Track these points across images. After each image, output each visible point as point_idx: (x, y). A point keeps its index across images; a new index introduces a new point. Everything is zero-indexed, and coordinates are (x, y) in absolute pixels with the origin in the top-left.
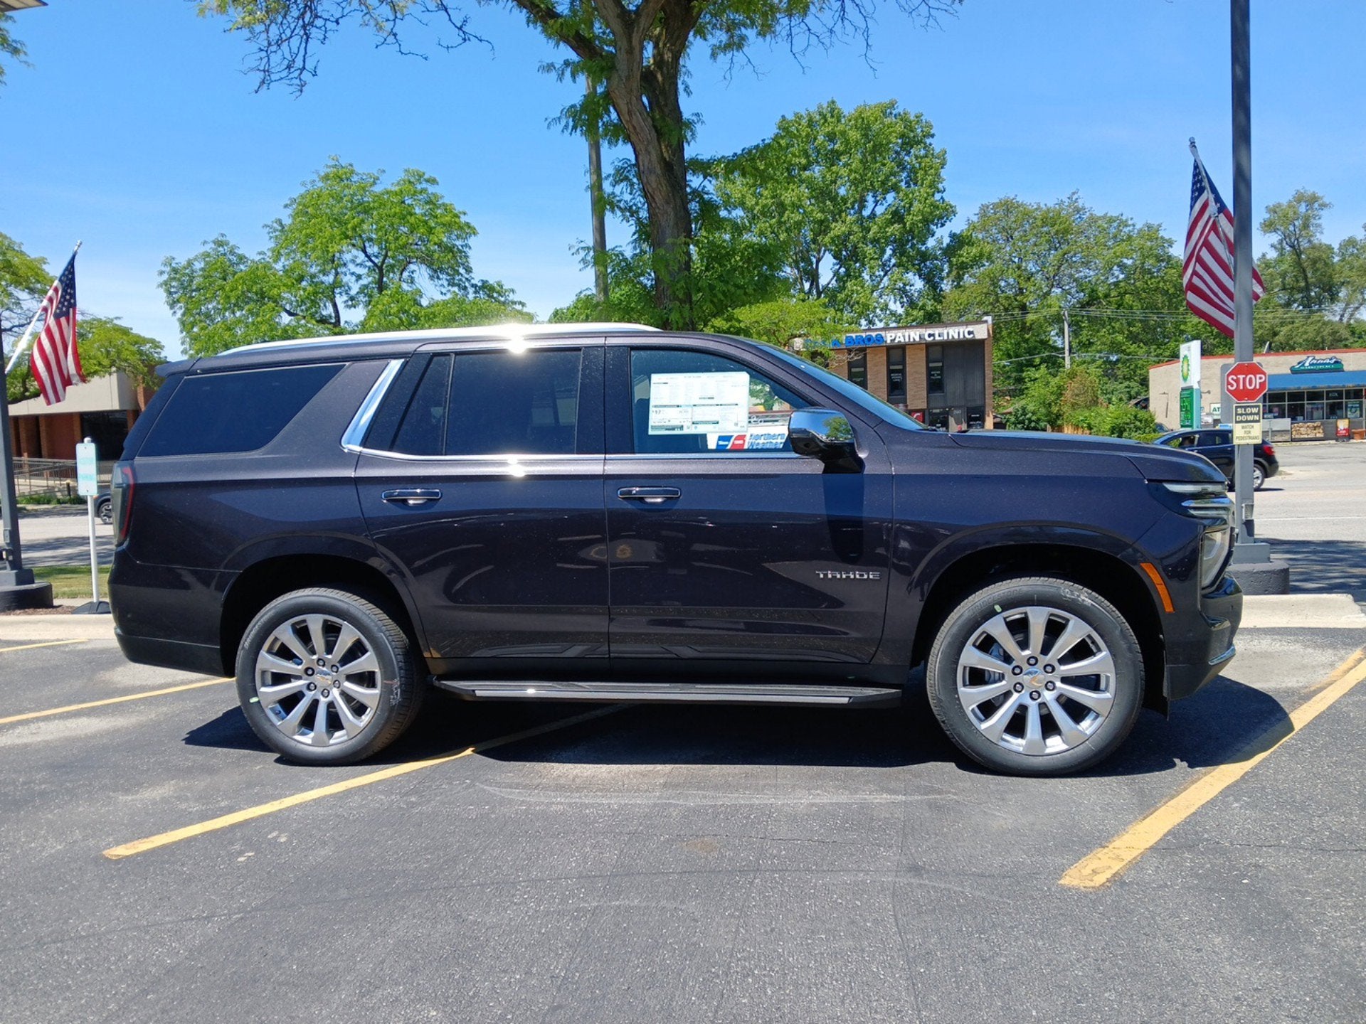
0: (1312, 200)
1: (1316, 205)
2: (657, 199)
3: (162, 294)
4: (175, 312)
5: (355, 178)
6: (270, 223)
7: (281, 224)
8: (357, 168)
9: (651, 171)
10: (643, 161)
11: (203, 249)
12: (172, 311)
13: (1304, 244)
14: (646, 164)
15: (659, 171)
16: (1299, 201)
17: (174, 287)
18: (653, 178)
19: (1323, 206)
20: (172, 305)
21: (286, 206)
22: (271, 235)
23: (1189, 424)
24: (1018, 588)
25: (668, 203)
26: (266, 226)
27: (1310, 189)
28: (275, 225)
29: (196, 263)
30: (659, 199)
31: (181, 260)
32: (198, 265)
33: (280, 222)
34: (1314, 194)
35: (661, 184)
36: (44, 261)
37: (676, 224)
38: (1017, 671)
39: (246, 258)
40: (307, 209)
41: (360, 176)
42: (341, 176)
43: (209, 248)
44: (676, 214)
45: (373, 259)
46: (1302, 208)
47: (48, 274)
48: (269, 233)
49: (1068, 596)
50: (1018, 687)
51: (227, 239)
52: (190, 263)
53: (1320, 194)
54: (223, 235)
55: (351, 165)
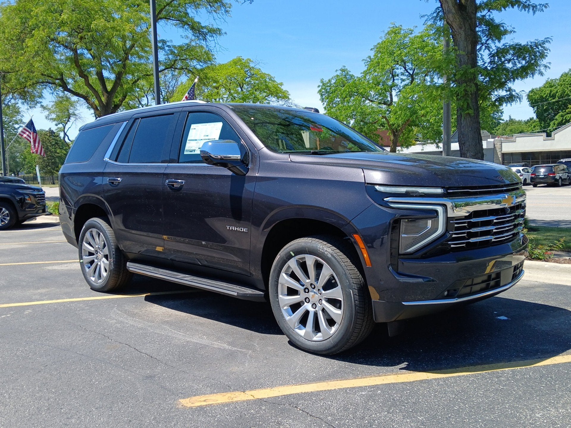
2: (454, 27)
3: (319, 96)
4: (324, 104)
5: (402, 32)
6: (365, 58)
7: (370, 59)
8: (403, 28)
9: (450, 12)
10: (445, 7)
11: (335, 74)
12: (322, 103)
14: (446, 8)
15: (453, 11)
17: (323, 92)
18: (450, 16)
20: (322, 100)
21: (371, 49)
22: (366, 64)
24: (300, 243)
25: (461, 28)
26: (363, 60)
28: (368, 59)
29: (332, 80)
30: (455, 26)
31: (326, 80)
32: (333, 81)
33: (370, 57)
35: (455, 18)
36: (282, 84)
37: (466, 39)
38: (306, 290)
39: (354, 76)
40: (380, 49)
41: (405, 31)
42: (395, 32)
43: (339, 73)
44: (465, 34)
45: (409, 71)
47: (283, 89)
48: (365, 63)
49: (320, 250)
50: (307, 300)
51: (346, 68)
52: (330, 81)
54: (344, 66)
55: (401, 26)
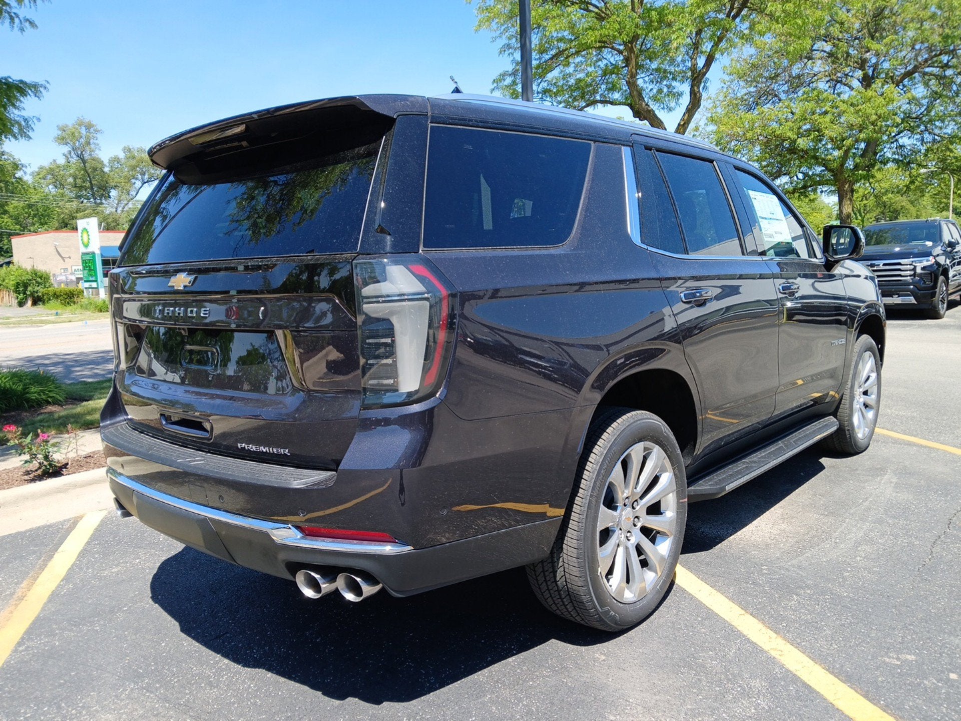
0: (89, 126)
1: (92, 130)
13: (86, 156)
16: (80, 125)
19: (97, 131)
23: (94, 279)
27: (87, 118)
34: (90, 122)
46: (83, 131)
53: (94, 123)
